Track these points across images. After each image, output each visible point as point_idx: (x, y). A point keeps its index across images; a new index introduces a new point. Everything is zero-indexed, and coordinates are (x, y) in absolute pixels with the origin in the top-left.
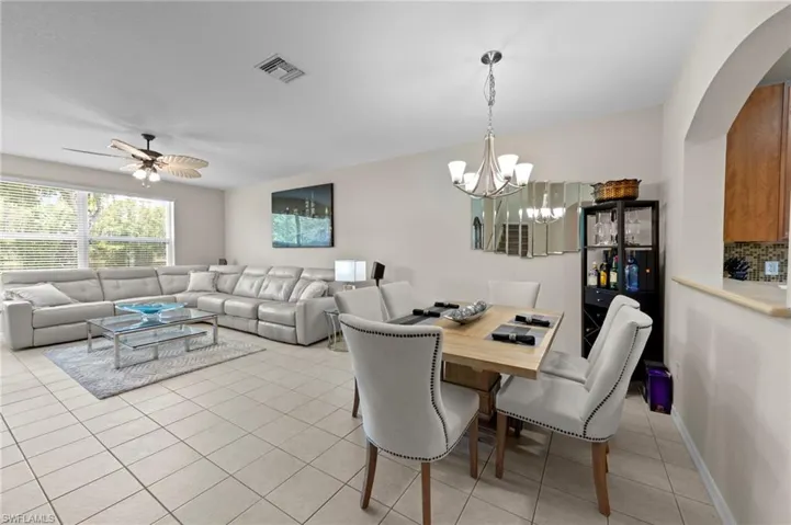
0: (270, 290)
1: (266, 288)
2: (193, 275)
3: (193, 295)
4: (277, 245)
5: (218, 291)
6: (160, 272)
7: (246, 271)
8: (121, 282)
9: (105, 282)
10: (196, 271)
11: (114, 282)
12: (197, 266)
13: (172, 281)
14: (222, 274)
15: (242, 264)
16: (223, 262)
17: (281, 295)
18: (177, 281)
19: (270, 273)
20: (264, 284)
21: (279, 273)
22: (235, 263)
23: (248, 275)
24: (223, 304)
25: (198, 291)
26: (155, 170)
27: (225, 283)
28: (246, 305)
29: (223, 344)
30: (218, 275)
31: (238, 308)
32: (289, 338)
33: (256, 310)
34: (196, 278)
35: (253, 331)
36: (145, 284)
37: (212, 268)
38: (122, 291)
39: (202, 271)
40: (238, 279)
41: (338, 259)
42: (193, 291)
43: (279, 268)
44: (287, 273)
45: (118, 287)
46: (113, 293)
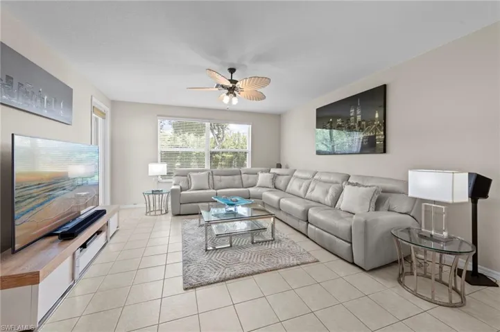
0: (317, 193)
1: (313, 190)
2: (261, 175)
3: (260, 190)
4: (319, 153)
5: (275, 188)
6: (242, 172)
7: (296, 174)
8: (222, 177)
9: (214, 176)
10: (262, 172)
11: (219, 177)
12: (263, 169)
13: (248, 178)
14: (279, 175)
15: (292, 168)
16: (279, 166)
17: (328, 199)
18: (251, 178)
19: (316, 177)
20: (311, 186)
21: (324, 178)
22: (287, 167)
23: (297, 177)
24: (279, 200)
25: (263, 187)
26: (235, 95)
27: (281, 182)
28: (297, 206)
29: (280, 241)
30: (276, 176)
31: (290, 208)
32: (344, 254)
33: (306, 213)
34: (263, 178)
35: (304, 232)
36: (234, 180)
37: (273, 170)
38: (223, 184)
39: (266, 172)
40: (289, 180)
41: (411, 169)
42: (259, 187)
43: (322, 173)
44: (332, 178)
45: (220, 181)
46: (218, 184)
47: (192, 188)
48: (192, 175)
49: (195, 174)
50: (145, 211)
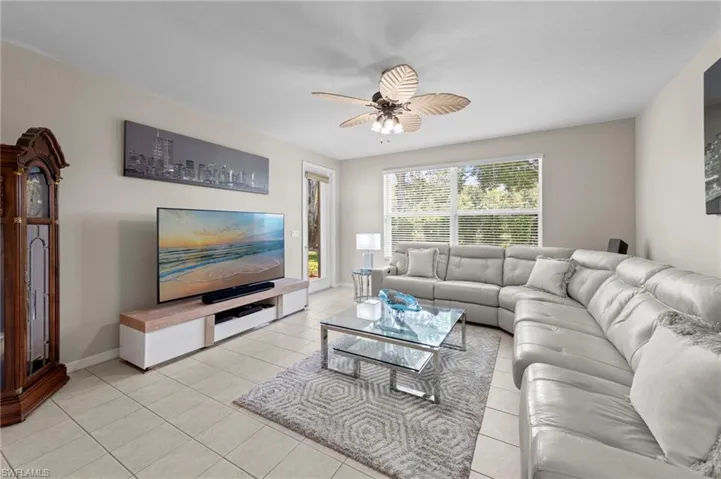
1: (627, 317)
2: (538, 262)
5: (569, 295)
6: (508, 253)
8: (463, 260)
9: (451, 258)
11: (459, 259)
12: (554, 250)
13: (516, 268)
18: (520, 268)
19: (650, 282)
23: (618, 277)
30: (576, 268)
34: (542, 268)
36: (486, 267)
37: (578, 255)
38: (462, 271)
39: (559, 258)
40: (603, 281)
45: (459, 266)
46: (454, 270)
47: (409, 273)
48: (412, 252)
49: (416, 251)
50: (353, 295)
